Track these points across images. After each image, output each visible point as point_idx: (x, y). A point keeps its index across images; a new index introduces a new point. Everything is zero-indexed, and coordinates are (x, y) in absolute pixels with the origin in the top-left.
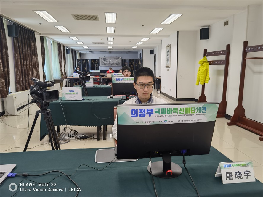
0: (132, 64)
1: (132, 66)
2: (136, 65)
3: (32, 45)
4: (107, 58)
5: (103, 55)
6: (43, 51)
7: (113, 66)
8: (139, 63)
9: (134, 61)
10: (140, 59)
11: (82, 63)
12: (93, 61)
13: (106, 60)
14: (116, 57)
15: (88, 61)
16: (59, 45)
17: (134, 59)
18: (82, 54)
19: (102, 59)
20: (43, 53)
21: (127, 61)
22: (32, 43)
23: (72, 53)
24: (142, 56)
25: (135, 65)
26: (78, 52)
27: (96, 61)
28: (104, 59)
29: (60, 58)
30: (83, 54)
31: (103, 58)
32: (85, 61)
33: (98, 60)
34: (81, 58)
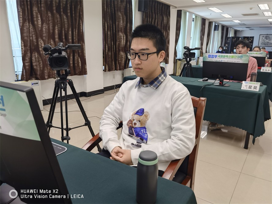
3: (164, 20)
4: (271, 36)
5: (265, 32)
6: (179, 27)
11: (232, 41)
13: (269, 38)
15: (240, 39)
16: (204, 20)
18: (238, 31)
19: (263, 37)
20: (178, 29)
22: (165, 18)
23: (223, 30)
26: (233, 30)
27: (250, 39)
28: (266, 37)
29: (202, 35)
30: (240, 31)
32: (235, 39)
33: (253, 38)
34: (236, 35)
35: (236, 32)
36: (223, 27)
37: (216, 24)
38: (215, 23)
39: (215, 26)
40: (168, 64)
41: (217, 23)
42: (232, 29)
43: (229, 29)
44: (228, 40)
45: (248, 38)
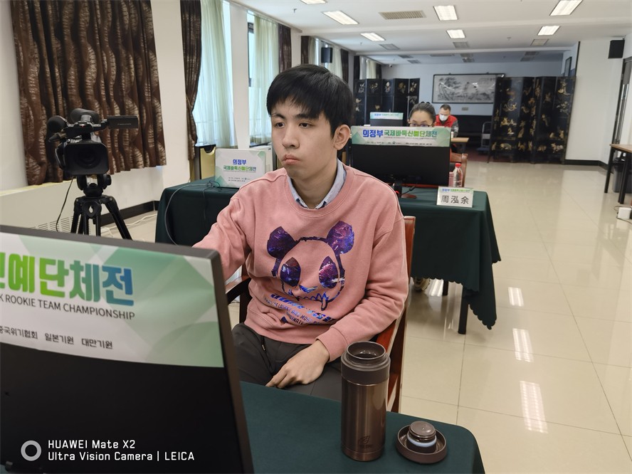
0: (532, 94)
1: (532, 100)
2: (548, 99)
4: (458, 79)
5: (445, 68)
7: (477, 101)
8: (561, 91)
9: (540, 84)
10: (566, 75)
11: (369, 90)
12: (401, 85)
13: (455, 83)
14: (488, 74)
15: (388, 84)
16: (284, 31)
17: (540, 78)
18: (386, 66)
19: (441, 80)
21: (517, 86)
22: (126, 10)
23: (344, 61)
24: (573, 67)
25: (544, 98)
26: (372, 63)
27: (411, 86)
28: (448, 79)
30: (389, 65)
31: (445, 77)
32: (377, 84)
33: (417, 81)
34: (380, 77)
35: (380, 68)
36: (345, 54)
37: (327, 46)
38: (322, 41)
39: (323, 50)
40: (164, 166)
41: (328, 44)
42: (369, 62)
43: (362, 60)
44: (358, 87)
45: (405, 81)
